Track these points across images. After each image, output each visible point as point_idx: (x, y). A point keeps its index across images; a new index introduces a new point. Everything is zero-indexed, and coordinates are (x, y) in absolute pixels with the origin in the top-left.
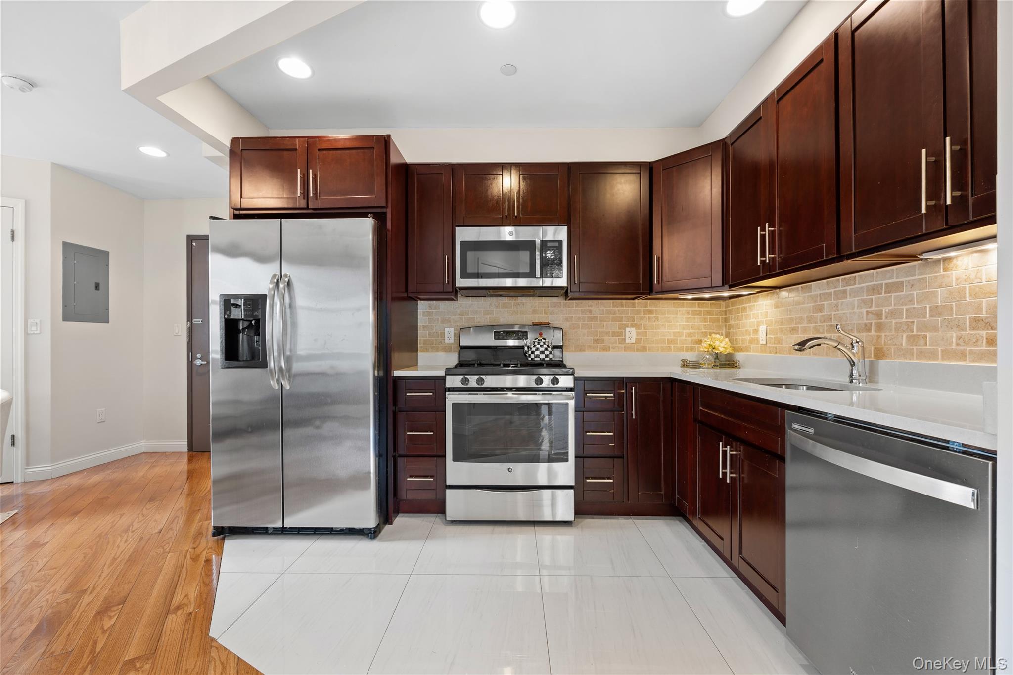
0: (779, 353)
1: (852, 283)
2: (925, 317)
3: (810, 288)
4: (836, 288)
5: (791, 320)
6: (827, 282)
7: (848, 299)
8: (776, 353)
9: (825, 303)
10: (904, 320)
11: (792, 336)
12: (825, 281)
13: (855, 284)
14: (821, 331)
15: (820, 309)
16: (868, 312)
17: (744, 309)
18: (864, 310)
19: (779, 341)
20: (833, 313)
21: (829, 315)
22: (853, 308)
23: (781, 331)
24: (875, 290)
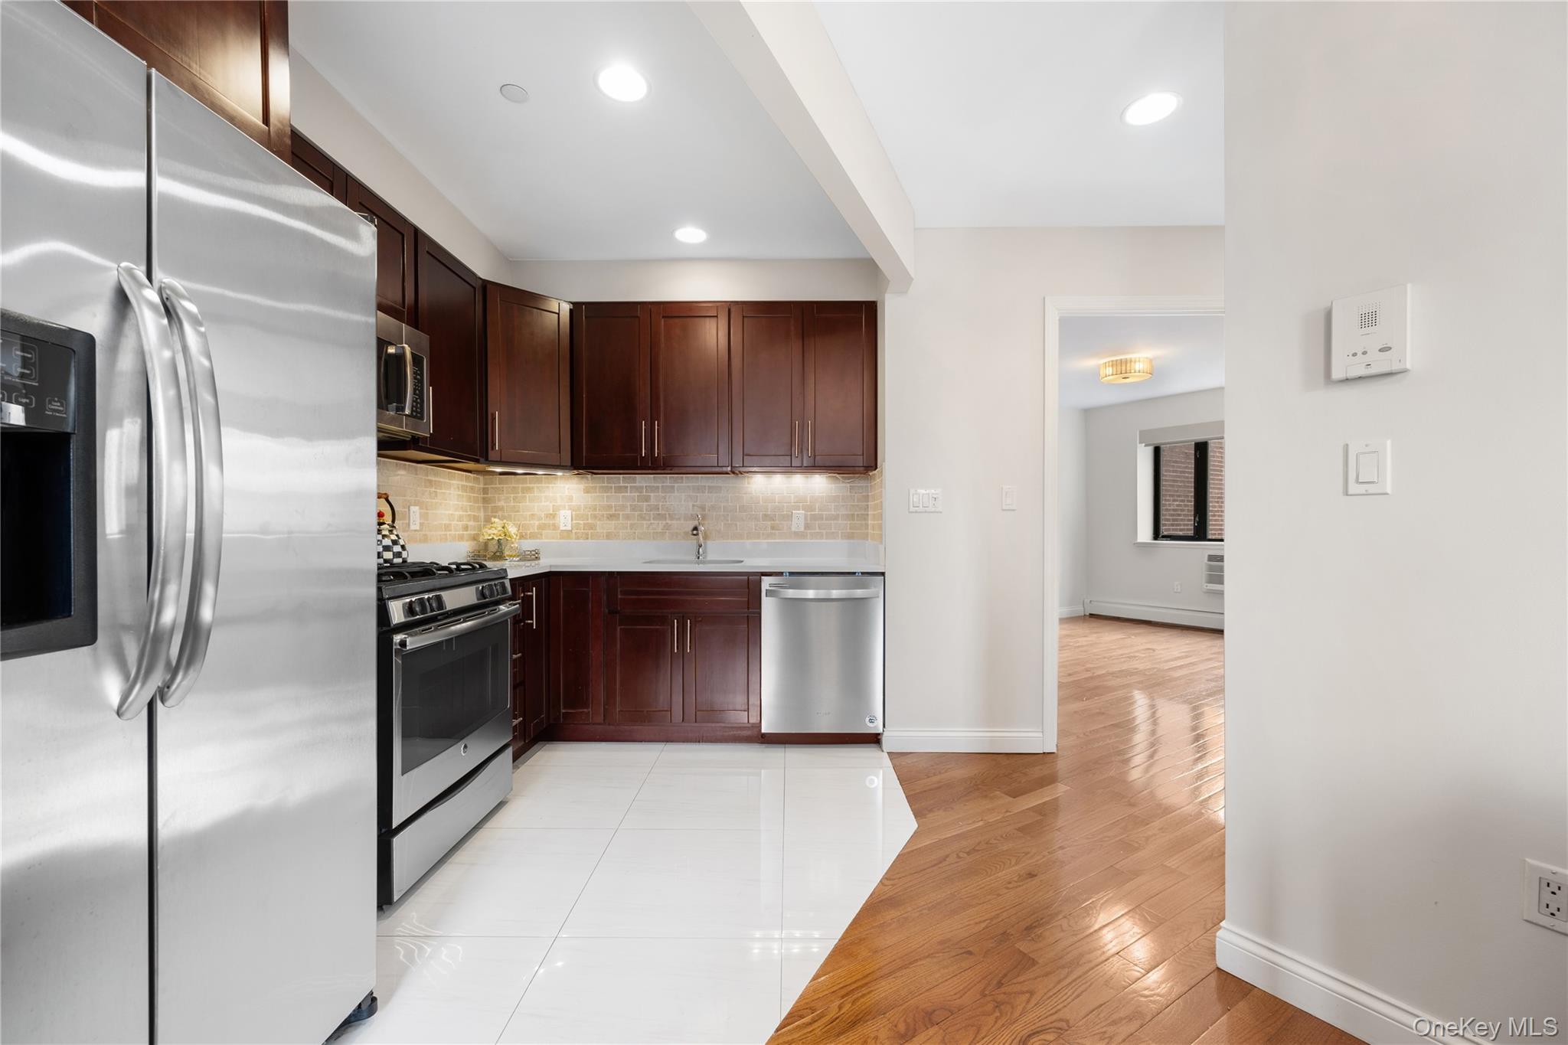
0: (592, 539)
1: (680, 481)
2: (736, 512)
3: (635, 479)
4: (663, 483)
5: (610, 507)
6: (654, 477)
7: (676, 494)
8: (587, 539)
9: (652, 494)
10: (722, 513)
11: (610, 522)
12: (652, 476)
13: (682, 482)
14: (647, 518)
15: (647, 499)
16: (693, 506)
17: (529, 490)
18: (691, 504)
19: (592, 527)
20: (661, 504)
21: (656, 506)
22: (681, 501)
23: (595, 517)
24: (699, 489)
